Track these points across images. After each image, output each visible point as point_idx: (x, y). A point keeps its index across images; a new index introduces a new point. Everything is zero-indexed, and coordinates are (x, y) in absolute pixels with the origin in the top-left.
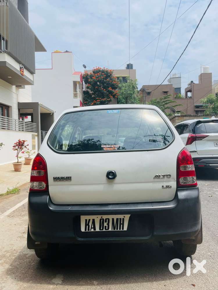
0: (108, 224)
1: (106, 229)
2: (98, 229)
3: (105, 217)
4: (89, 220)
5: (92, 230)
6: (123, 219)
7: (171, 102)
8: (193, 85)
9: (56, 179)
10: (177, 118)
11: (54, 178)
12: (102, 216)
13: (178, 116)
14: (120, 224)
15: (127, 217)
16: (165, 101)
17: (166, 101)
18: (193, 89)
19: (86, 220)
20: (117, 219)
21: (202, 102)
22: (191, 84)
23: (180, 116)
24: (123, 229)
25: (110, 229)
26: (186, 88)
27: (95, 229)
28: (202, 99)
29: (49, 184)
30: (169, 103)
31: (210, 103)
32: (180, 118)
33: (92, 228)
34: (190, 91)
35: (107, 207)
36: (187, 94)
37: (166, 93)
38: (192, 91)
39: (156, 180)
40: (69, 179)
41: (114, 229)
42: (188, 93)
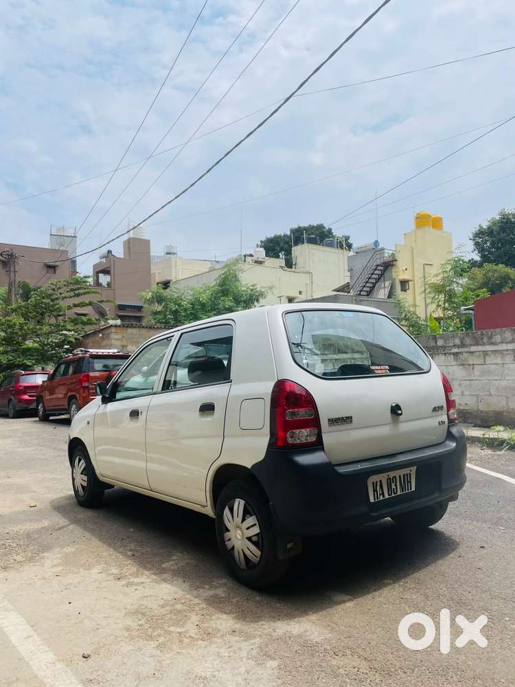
0: (396, 485)
1: (395, 494)
2: (387, 496)
3: (392, 474)
4: (377, 482)
5: (382, 498)
6: (410, 474)
7: (88, 293)
8: (114, 261)
9: (333, 421)
10: (113, 330)
11: (329, 420)
12: (388, 473)
13: (116, 326)
14: (408, 482)
15: (414, 469)
16: (76, 290)
17: (79, 289)
18: (114, 269)
19: (373, 483)
20: (404, 476)
21: (143, 300)
22: (108, 257)
23: (120, 326)
24: (411, 489)
25: (399, 493)
26: (96, 265)
27: (384, 496)
28: (143, 294)
29: (323, 431)
30: (85, 294)
31: (158, 303)
32: (119, 330)
33: (380, 495)
34: (106, 272)
35: (393, 459)
36: (98, 277)
37: (52, 270)
38: (112, 272)
39: (435, 413)
40: (348, 420)
41: (403, 491)
42: (101, 275)
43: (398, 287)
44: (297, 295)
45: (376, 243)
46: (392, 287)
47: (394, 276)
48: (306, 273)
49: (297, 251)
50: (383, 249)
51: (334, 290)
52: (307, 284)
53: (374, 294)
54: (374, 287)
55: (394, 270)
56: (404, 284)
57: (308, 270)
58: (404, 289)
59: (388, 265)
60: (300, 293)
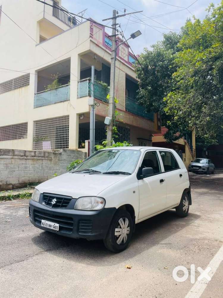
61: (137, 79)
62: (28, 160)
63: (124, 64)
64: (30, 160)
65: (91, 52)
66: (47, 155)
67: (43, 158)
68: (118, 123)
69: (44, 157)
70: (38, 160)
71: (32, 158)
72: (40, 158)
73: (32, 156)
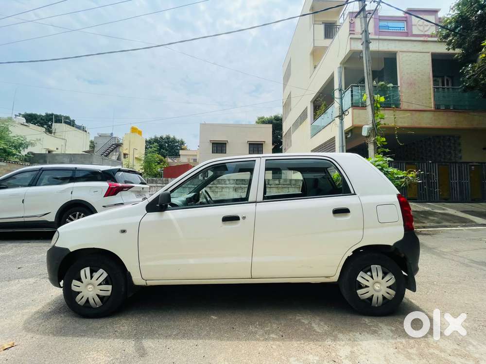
43: (122, 156)
44: (55, 149)
45: (112, 134)
46: (119, 155)
47: (121, 150)
48: (63, 139)
49: (56, 126)
50: (115, 138)
51: (84, 152)
52: (62, 145)
53: (110, 156)
54: (109, 154)
55: (121, 148)
56: (125, 155)
57: (64, 138)
58: (125, 158)
59: (118, 145)
60: (57, 149)
61: (451, 51)
62: (272, 189)
63: (426, 41)
64: (274, 188)
65: (353, 53)
66: (293, 182)
67: (290, 186)
68: (385, 129)
69: (290, 184)
70: (283, 188)
71: (277, 186)
72: (286, 186)
73: (277, 184)
